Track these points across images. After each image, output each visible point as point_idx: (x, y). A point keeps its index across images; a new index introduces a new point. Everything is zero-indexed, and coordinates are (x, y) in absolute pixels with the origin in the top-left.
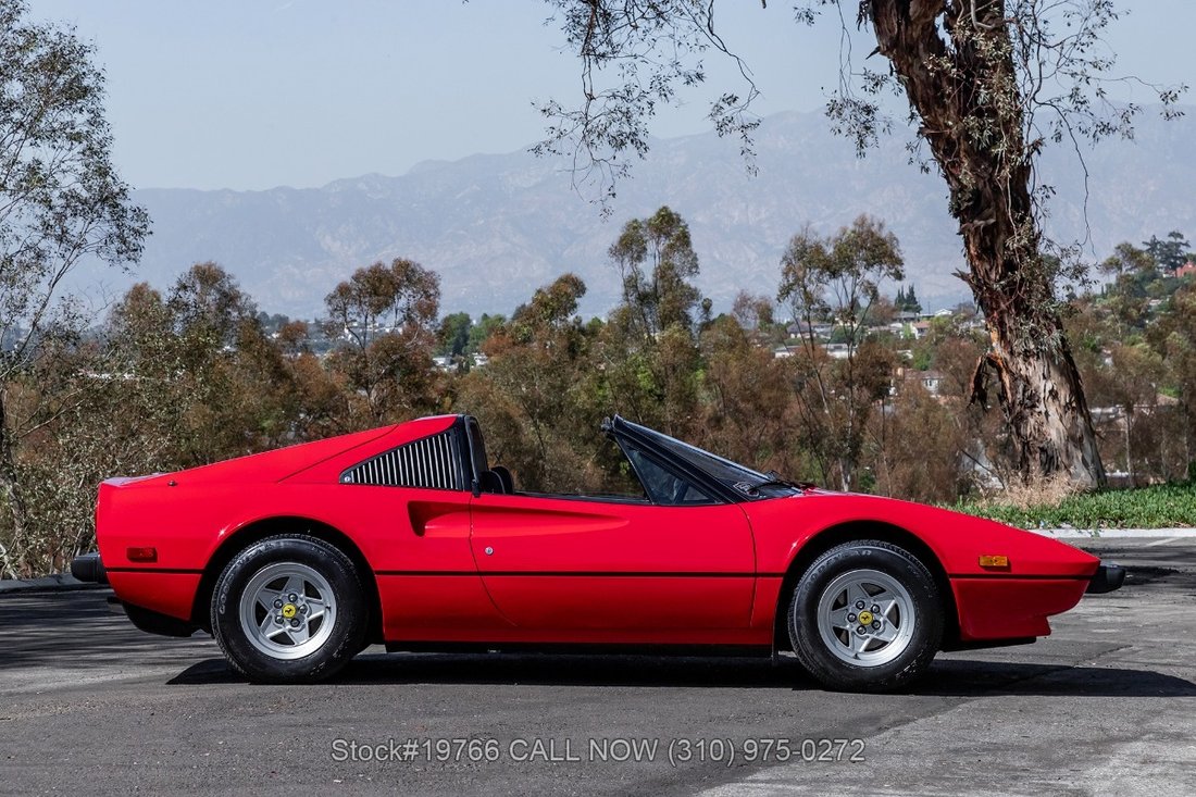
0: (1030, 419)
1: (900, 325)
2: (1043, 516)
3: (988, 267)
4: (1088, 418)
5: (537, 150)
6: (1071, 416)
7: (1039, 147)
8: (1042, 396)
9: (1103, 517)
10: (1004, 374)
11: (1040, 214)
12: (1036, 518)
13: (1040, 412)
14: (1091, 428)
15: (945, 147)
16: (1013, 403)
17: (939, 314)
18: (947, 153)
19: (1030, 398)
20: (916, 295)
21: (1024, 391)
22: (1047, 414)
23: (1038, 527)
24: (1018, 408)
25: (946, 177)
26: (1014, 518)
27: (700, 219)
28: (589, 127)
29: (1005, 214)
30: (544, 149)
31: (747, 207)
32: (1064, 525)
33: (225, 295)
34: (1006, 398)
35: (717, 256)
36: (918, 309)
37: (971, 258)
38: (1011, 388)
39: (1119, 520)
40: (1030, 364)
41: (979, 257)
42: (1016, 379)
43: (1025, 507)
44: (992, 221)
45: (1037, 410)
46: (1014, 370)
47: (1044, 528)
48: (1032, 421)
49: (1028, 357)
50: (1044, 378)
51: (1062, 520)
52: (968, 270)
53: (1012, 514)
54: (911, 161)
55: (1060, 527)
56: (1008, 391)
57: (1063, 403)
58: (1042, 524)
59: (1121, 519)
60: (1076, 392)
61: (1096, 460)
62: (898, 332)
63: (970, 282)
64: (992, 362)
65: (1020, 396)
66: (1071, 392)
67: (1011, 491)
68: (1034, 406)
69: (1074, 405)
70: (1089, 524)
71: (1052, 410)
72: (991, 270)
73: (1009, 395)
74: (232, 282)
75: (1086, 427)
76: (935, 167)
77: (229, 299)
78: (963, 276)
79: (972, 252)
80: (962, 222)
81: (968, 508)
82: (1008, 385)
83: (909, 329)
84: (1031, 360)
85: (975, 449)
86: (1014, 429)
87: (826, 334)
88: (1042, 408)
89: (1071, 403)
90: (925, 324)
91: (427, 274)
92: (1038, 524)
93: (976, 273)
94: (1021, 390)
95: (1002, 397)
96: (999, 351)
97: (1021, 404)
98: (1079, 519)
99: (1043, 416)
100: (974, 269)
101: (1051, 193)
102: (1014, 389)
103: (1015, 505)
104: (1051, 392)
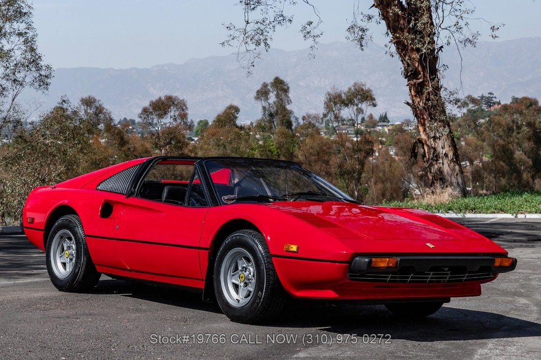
0: (435, 165)
1: (381, 128)
2: (441, 208)
3: (419, 100)
4: (460, 165)
5: (223, 44)
6: (453, 165)
7: (442, 49)
8: (441, 155)
9: (467, 208)
10: (425, 146)
11: (441, 77)
12: (438, 209)
13: (440, 163)
14: (462, 171)
15: (402, 48)
16: (429, 158)
17: (396, 123)
18: (402, 50)
19: (436, 156)
20: (387, 116)
21: (433, 154)
22: (443, 163)
23: (439, 212)
24: (431, 161)
25: (402, 61)
26: (429, 208)
27: (301, 84)
28: (246, 35)
29: (426, 77)
30: (226, 44)
31: (321, 80)
32: (450, 212)
33: (97, 108)
34: (426, 156)
35: (308, 99)
36: (388, 122)
37: (412, 96)
38: (428, 153)
39: (473, 210)
40: (436, 142)
41: (415, 96)
42: (430, 148)
43: (433, 204)
44: (421, 80)
45: (439, 162)
46: (429, 145)
47: (442, 212)
48: (436, 167)
49: (435, 139)
50: (442, 148)
51: (449, 210)
52: (410, 102)
53: (428, 206)
54: (386, 53)
55: (448, 213)
56: (427, 154)
57: (450, 159)
58: (441, 211)
59: (475, 209)
60: (456, 154)
61: (464, 184)
62: (380, 130)
63: (411, 106)
64: (420, 141)
65: (431, 156)
66: (453, 154)
67: (427, 197)
68: (437, 160)
69: (454, 160)
70: (461, 211)
71: (445, 162)
72: (420, 101)
73: (427, 155)
74: (100, 103)
75: (459, 170)
76: (397, 56)
77: (100, 110)
78: (408, 104)
79: (412, 93)
80: (408, 81)
81: (409, 203)
82: (426, 151)
83: (384, 129)
84: (437, 140)
85: (409, 178)
86: (429, 170)
87: (351, 131)
88: (441, 161)
89: (453, 159)
90: (390, 127)
91: (181, 101)
92: (439, 211)
93: (414, 103)
94: (432, 153)
95: (424, 156)
96: (423, 136)
97: (432, 159)
98: (456, 209)
99: (441, 165)
100: (413, 101)
101: (447, 68)
102: (429, 153)
103: (429, 202)
104: (445, 154)
